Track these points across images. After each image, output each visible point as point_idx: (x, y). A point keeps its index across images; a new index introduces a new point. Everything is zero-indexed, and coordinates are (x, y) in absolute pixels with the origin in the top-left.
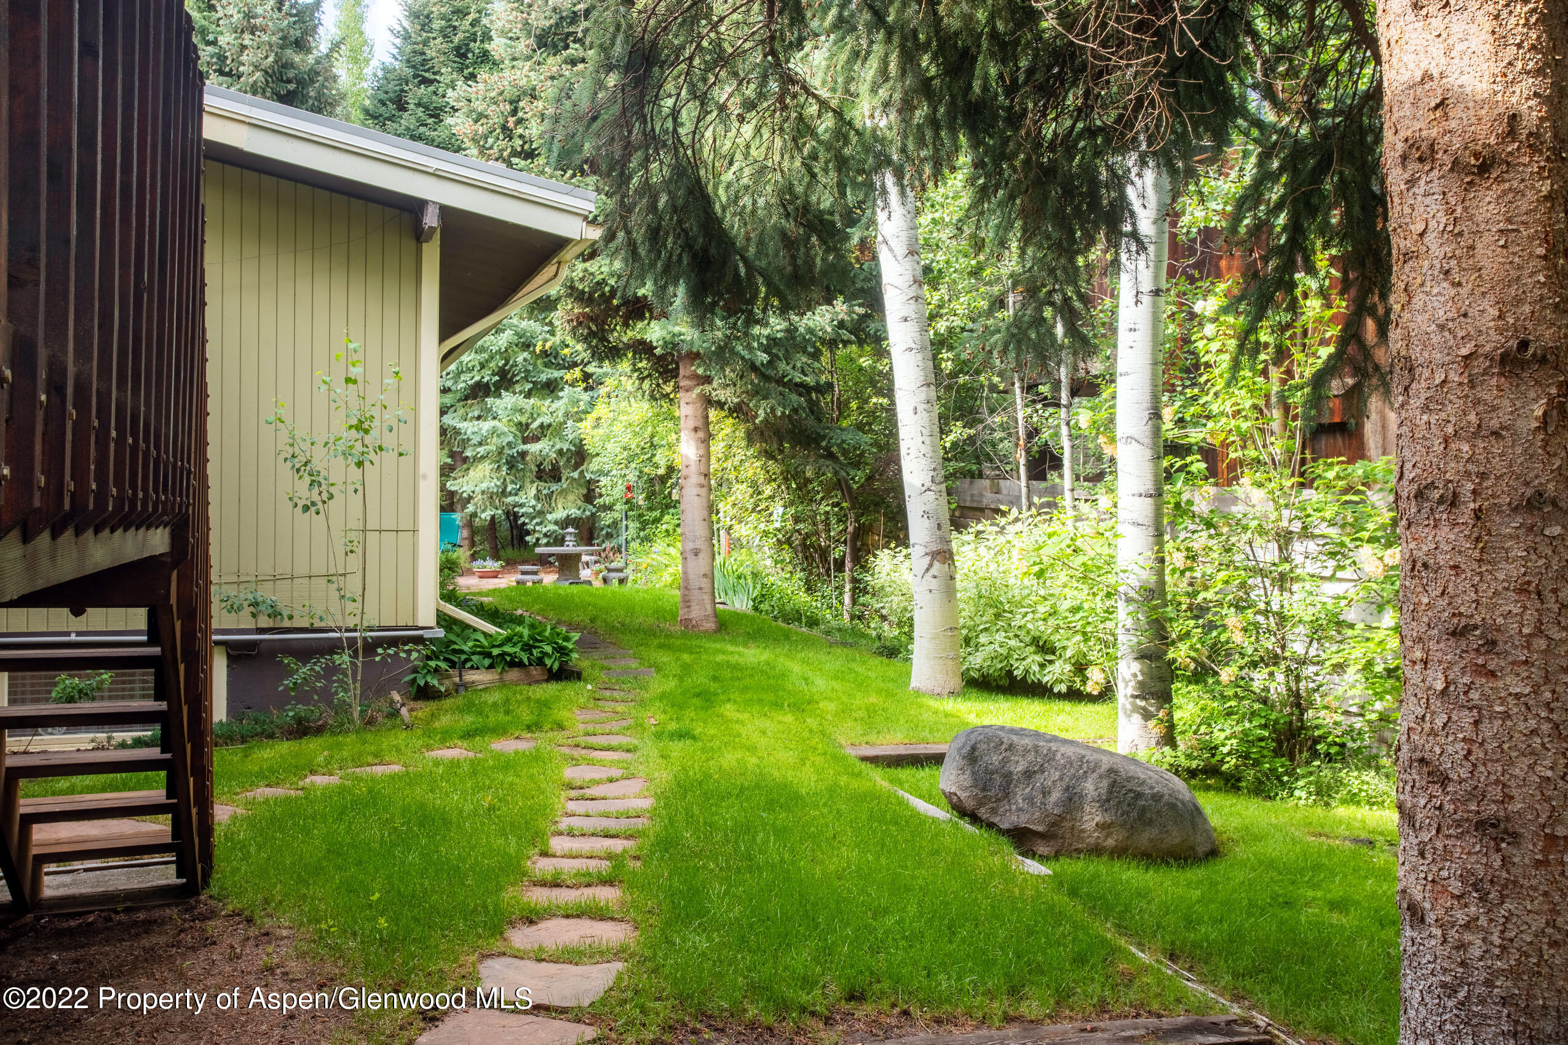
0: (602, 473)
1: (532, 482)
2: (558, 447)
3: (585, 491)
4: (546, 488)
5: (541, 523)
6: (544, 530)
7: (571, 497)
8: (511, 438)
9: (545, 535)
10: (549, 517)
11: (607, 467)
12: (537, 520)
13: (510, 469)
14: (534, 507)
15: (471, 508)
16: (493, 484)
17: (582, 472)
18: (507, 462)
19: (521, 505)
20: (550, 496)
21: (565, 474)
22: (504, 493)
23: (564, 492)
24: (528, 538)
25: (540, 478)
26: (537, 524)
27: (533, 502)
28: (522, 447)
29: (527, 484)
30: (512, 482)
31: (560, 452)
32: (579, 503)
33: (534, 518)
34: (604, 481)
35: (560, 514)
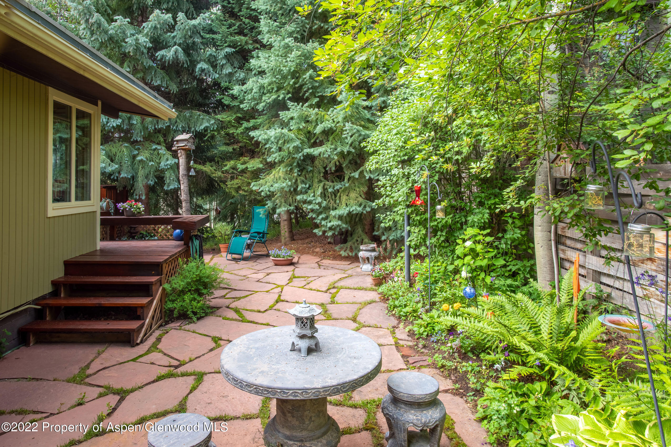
0: (379, 171)
1: (320, 181)
2: (339, 149)
3: (365, 189)
4: (331, 187)
5: (326, 218)
6: (329, 225)
7: (353, 195)
8: (297, 143)
9: (330, 229)
10: (333, 213)
11: (385, 166)
12: (323, 216)
13: (301, 171)
14: (319, 204)
15: (270, 204)
16: (285, 184)
17: (362, 173)
18: (298, 165)
19: (310, 203)
20: (335, 193)
21: (347, 173)
22: (295, 192)
23: (347, 191)
24: (316, 231)
25: (325, 177)
26: (323, 219)
27: (319, 200)
28: (307, 151)
29: (315, 185)
30: (303, 182)
31: (342, 154)
32: (361, 200)
33: (321, 213)
34: (383, 180)
35: (343, 211)
